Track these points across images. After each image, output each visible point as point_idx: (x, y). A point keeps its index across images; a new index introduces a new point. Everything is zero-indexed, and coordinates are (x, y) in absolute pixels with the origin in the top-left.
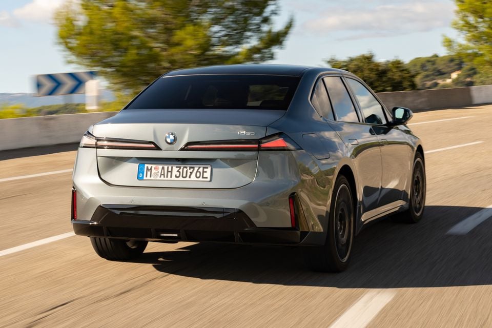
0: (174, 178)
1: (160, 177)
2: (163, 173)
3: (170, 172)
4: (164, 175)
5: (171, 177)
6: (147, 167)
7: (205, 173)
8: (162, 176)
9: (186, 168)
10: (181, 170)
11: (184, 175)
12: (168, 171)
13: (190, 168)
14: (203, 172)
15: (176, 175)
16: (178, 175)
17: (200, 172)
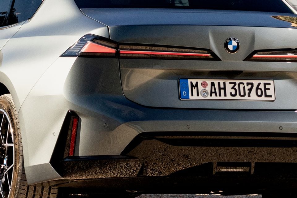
0: (229, 97)
1: (211, 95)
2: (213, 91)
3: (222, 89)
4: (215, 92)
5: (225, 95)
6: (191, 83)
7: (267, 90)
8: (213, 95)
9: (243, 84)
10: (237, 87)
11: (242, 93)
12: (220, 89)
13: (248, 84)
14: (266, 89)
15: (231, 93)
16: (234, 93)
17: (261, 89)
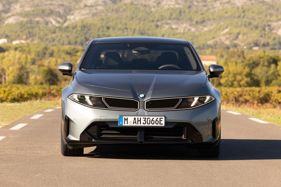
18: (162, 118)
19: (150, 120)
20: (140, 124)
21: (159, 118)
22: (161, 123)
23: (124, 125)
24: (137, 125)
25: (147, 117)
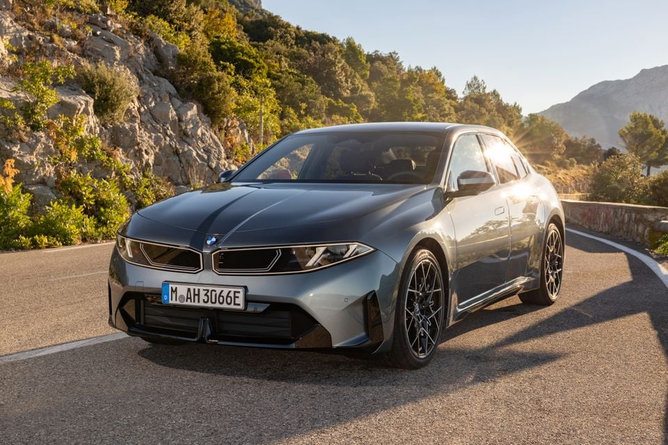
18: (239, 292)
19: (216, 295)
20: (199, 302)
21: (233, 290)
22: (236, 302)
23: (170, 302)
24: (193, 304)
25: (210, 289)
